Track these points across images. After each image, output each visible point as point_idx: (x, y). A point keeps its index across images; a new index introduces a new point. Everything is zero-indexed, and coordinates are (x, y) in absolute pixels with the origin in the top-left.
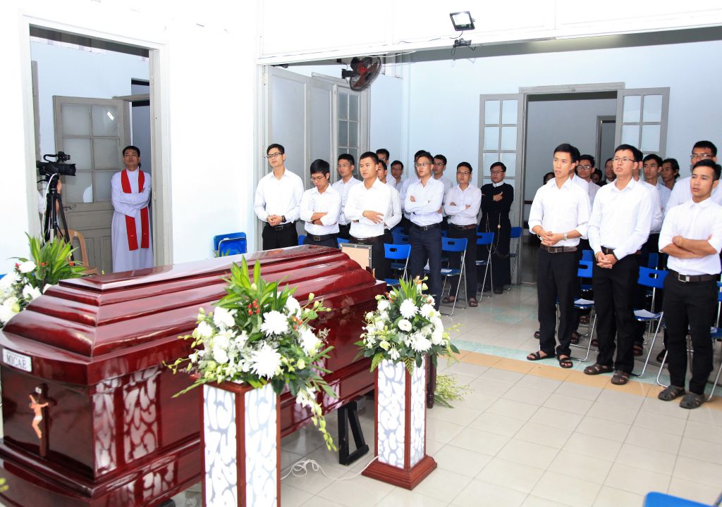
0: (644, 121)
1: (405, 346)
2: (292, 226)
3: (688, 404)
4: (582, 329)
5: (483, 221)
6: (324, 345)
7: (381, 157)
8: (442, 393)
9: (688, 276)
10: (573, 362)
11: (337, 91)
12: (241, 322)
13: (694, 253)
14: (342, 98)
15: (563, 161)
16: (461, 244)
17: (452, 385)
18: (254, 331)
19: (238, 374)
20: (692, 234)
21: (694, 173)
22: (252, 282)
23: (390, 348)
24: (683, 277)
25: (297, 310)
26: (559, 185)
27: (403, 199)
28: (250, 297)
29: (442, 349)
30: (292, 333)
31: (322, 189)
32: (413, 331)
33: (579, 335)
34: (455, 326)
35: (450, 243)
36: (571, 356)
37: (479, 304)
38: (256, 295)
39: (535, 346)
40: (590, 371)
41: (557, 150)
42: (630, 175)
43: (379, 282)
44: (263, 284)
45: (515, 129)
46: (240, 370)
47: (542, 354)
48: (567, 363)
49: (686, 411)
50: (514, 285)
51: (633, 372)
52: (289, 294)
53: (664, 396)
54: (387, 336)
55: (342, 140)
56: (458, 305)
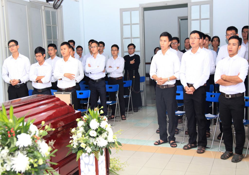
0: (202, 18)
1: (94, 145)
2: (25, 85)
3: (236, 160)
4: (179, 127)
5: (125, 74)
6: (52, 149)
7: (71, 44)
8: (113, 168)
9: (230, 95)
10: (177, 144)
11: (44, 9)
12: (3, 142)
13: (232, 83)
14: (47, 13)
15: (165, 41)
16: (116, 88)
17: (118, 163)
18: (12, 146)
19: (4, 172)
20: (230, 73)
21: (229, 42)
22: (9, 119)
23: (86, 147)
24: (228, 96)
25: (36, 132)
26: (164, 53)
27: (84, 66)
28: (8, 127)
29: (113, 144)
30: (34, 145)
31: (41, 63)
32: (98, 136)
33: (178, 130)
34: (119, 131)
35: (110, 88)
36: (176, 141)
37: (127, 118)
38: (12, 126)
39: (157, 138)
40: (186, 148)
41: (161, 36)
42: (199, 46)
43: (77, 112)
44: (15, 119)
45: (138, 26)
46: (5, 170)
47: (161, 141)
48: (174, 145)
49: (235, 164)
50: (143, 106)
51: (207, 146)
52: (31, 123)
53: (224, 157)
54: (84, 140)
55: (49, 37)
56: (116, 120)
